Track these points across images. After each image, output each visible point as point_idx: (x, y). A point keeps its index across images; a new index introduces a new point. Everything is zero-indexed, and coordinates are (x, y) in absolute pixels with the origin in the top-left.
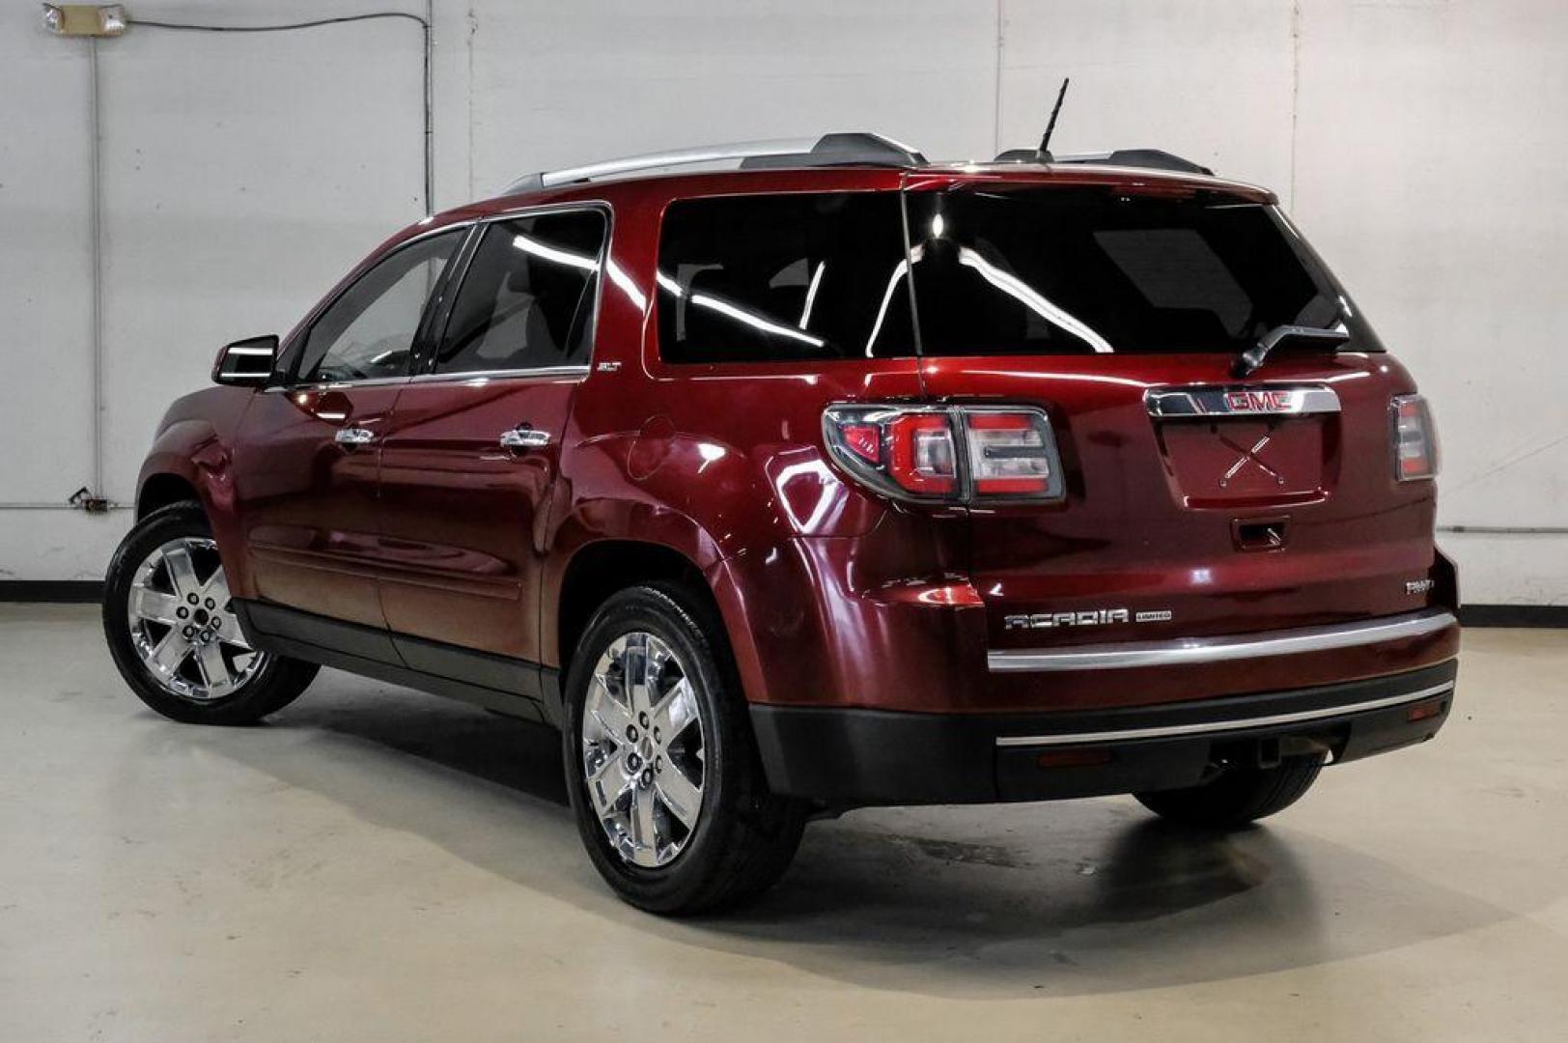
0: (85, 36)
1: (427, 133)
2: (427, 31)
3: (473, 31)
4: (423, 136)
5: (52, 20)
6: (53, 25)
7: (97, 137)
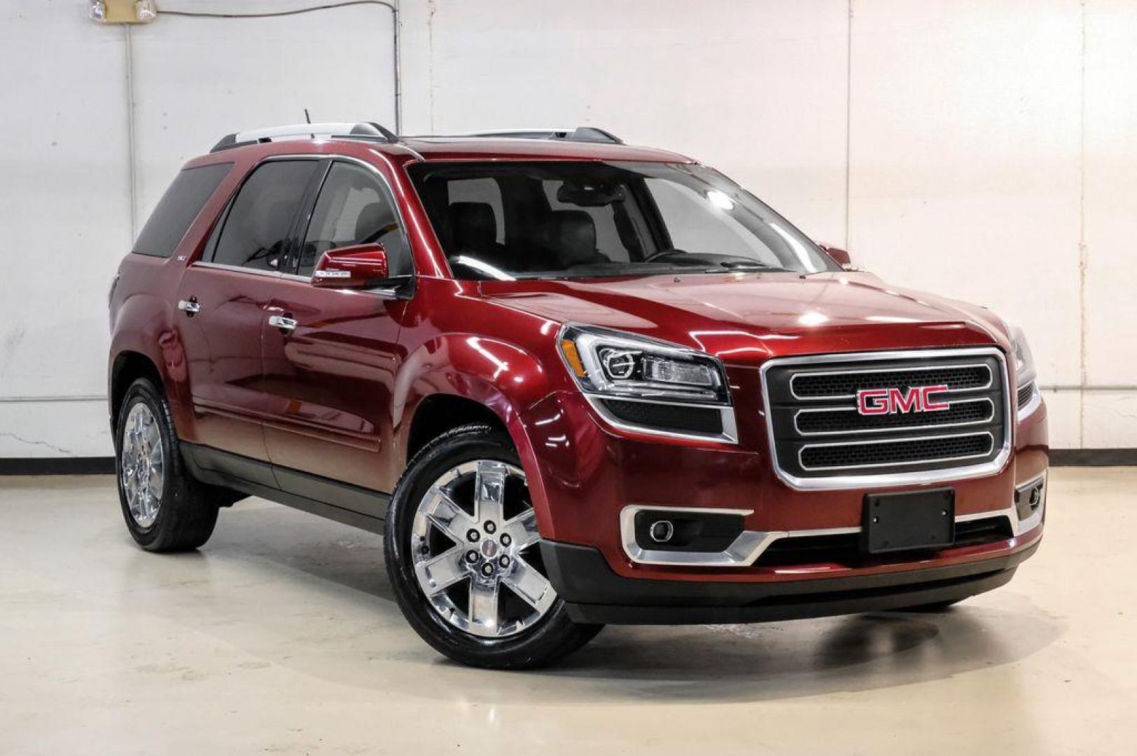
0: (122, 24)
1: (397, 95)
2: (395, 15)
3: (432, 13)
4: (394, 97)
5: (97, 11)
6: (98, 16)
7: (132, 105)
